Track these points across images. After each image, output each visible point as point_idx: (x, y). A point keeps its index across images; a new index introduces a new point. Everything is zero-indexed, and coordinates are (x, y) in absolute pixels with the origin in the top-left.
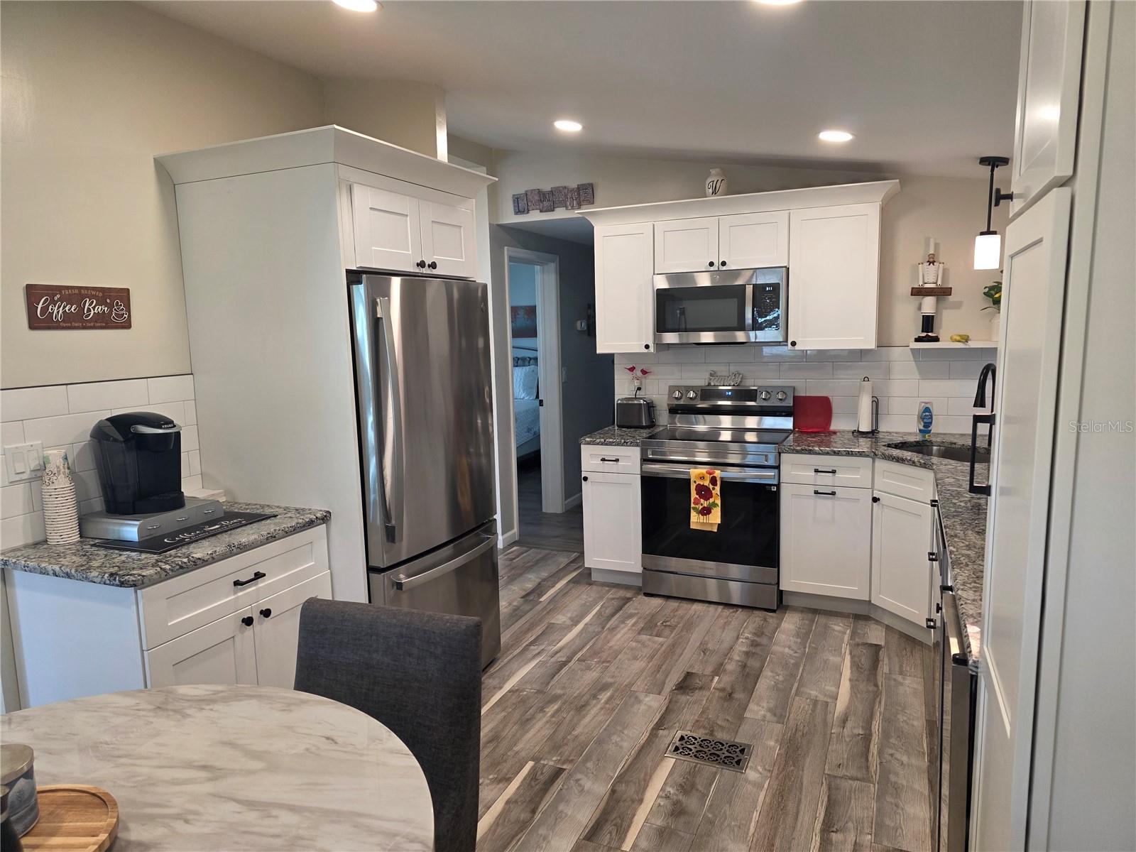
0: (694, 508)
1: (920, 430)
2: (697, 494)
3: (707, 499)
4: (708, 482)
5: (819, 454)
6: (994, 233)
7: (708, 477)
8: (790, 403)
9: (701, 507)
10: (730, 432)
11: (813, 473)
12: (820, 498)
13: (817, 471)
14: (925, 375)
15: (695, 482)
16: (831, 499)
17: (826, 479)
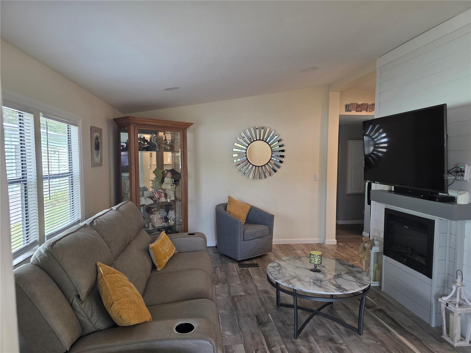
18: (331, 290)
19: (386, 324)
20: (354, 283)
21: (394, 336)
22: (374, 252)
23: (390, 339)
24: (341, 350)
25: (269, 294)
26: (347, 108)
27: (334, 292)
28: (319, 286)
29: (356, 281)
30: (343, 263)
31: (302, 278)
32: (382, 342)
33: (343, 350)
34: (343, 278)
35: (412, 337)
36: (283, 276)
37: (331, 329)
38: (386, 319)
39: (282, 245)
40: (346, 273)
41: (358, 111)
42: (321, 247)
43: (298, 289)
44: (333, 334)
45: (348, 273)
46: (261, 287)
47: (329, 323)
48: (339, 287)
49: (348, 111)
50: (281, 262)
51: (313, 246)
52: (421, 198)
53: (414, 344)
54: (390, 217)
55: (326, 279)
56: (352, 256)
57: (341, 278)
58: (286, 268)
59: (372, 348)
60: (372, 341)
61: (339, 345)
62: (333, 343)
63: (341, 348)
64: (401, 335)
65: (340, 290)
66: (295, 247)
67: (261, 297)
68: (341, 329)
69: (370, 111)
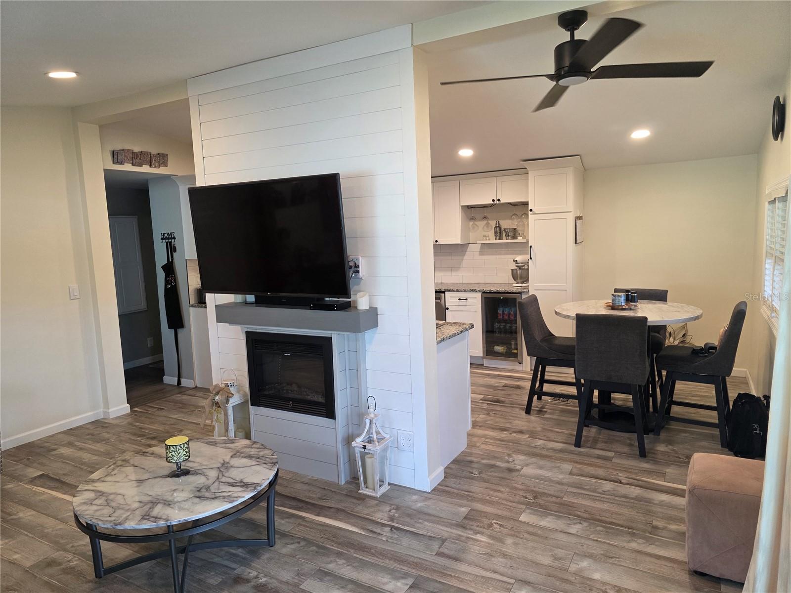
18: (236, 495)
19: (291, 510)
20: (258, 468)
21: (313, 522)
22: (233, 406)
23: (311, 529)
24: (263, 586)
25: (60, 564)
26: (115, 157)
27: (244, 497)
28: (213, 499)
29: (258, 463)
30: (212, 442)
31: (170, 498)
32: (304, 539)
33: (266, 585)
34: (235, 466)
35: (332, 510)
36: (128, 510)
37: (226, 563)
38: (287, 502)
39: (13, 450)
40: (232, 457)
41: (136, 164)
42: (105, 426)
43: (179, 521)
44: (235, 569)
45: (235, 454)
46: (27, 558)
47: (215, 555)
48: (242, 484)
49: (118, 162)
50: (96, 484)
51: (88, 429)
52: (311, 308)
53: (340, 519)
54: (256, 345)
55: (211, 481)
56: (171, 424)
57: (233, 469)
58: (119, 491)
59: (300, 556)
60: (293, 546)
61: (255, 580)
62: (245, 583)
63: (261, 584)
64: (318, 515)
65: (249, 489)
66: (46, 444)
67: (46, 578)
68: (241, 554)
69: (155, 167)
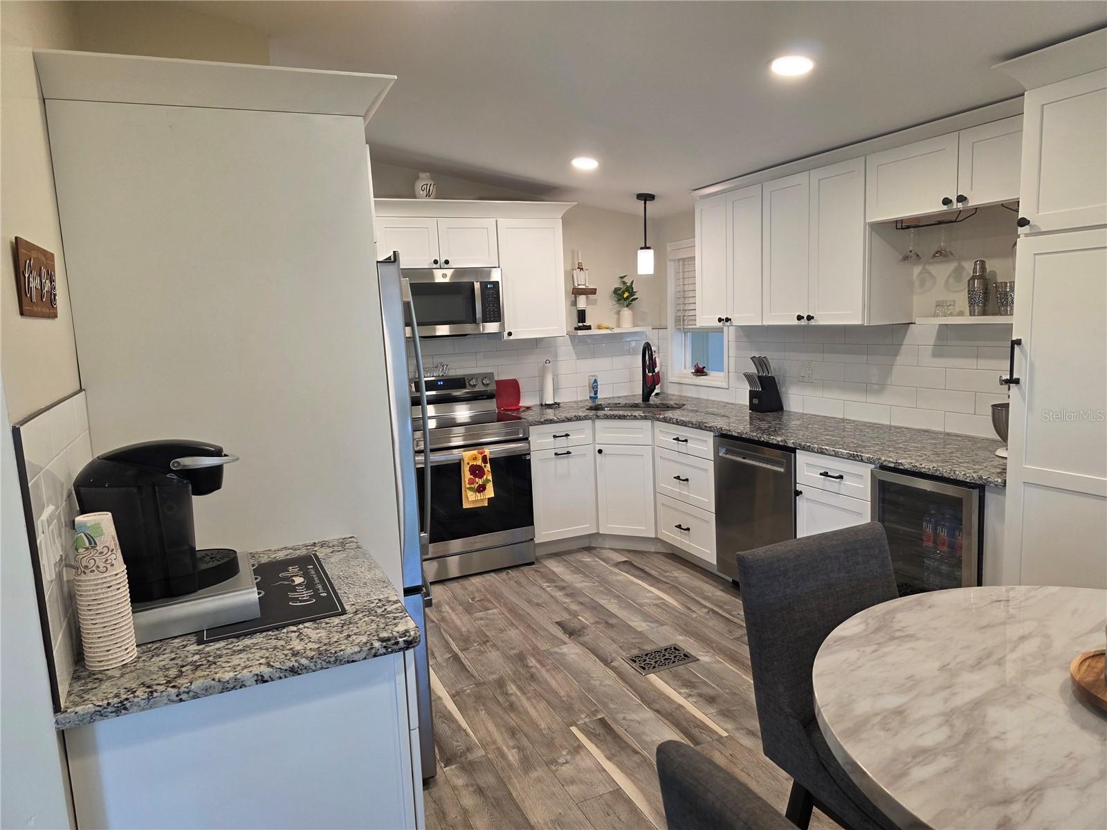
0: (469, 489)
1: (590, 397)
2: (471, 475)
3: (481, 477)
4: (481, 461)
5: (557, 422)
6: (649, 248)
7: (480, 457)
8: (493, 387)
9: (477, 485)
10: (434, 420)
11: (552, 439)
12: (560, 458)
13: (555, 436)
14: (580, 356)
15: (468, 464)
16: (567, 457)
17: (562, 442)
